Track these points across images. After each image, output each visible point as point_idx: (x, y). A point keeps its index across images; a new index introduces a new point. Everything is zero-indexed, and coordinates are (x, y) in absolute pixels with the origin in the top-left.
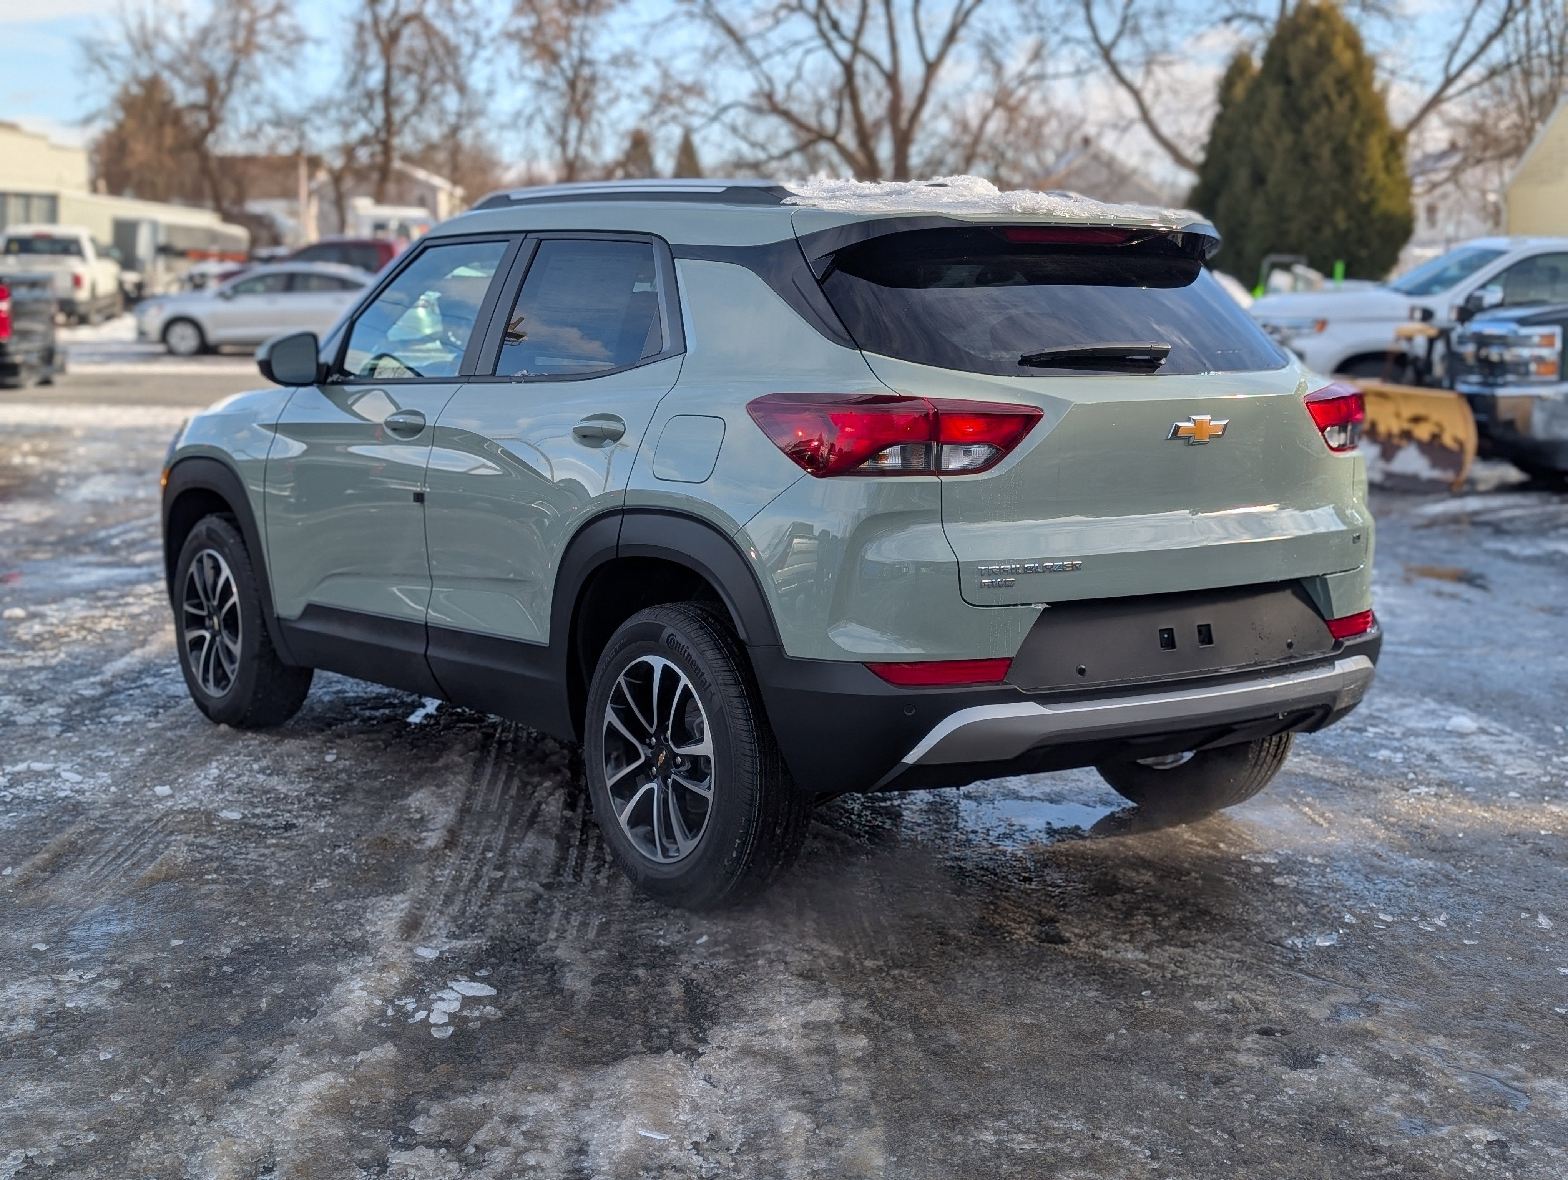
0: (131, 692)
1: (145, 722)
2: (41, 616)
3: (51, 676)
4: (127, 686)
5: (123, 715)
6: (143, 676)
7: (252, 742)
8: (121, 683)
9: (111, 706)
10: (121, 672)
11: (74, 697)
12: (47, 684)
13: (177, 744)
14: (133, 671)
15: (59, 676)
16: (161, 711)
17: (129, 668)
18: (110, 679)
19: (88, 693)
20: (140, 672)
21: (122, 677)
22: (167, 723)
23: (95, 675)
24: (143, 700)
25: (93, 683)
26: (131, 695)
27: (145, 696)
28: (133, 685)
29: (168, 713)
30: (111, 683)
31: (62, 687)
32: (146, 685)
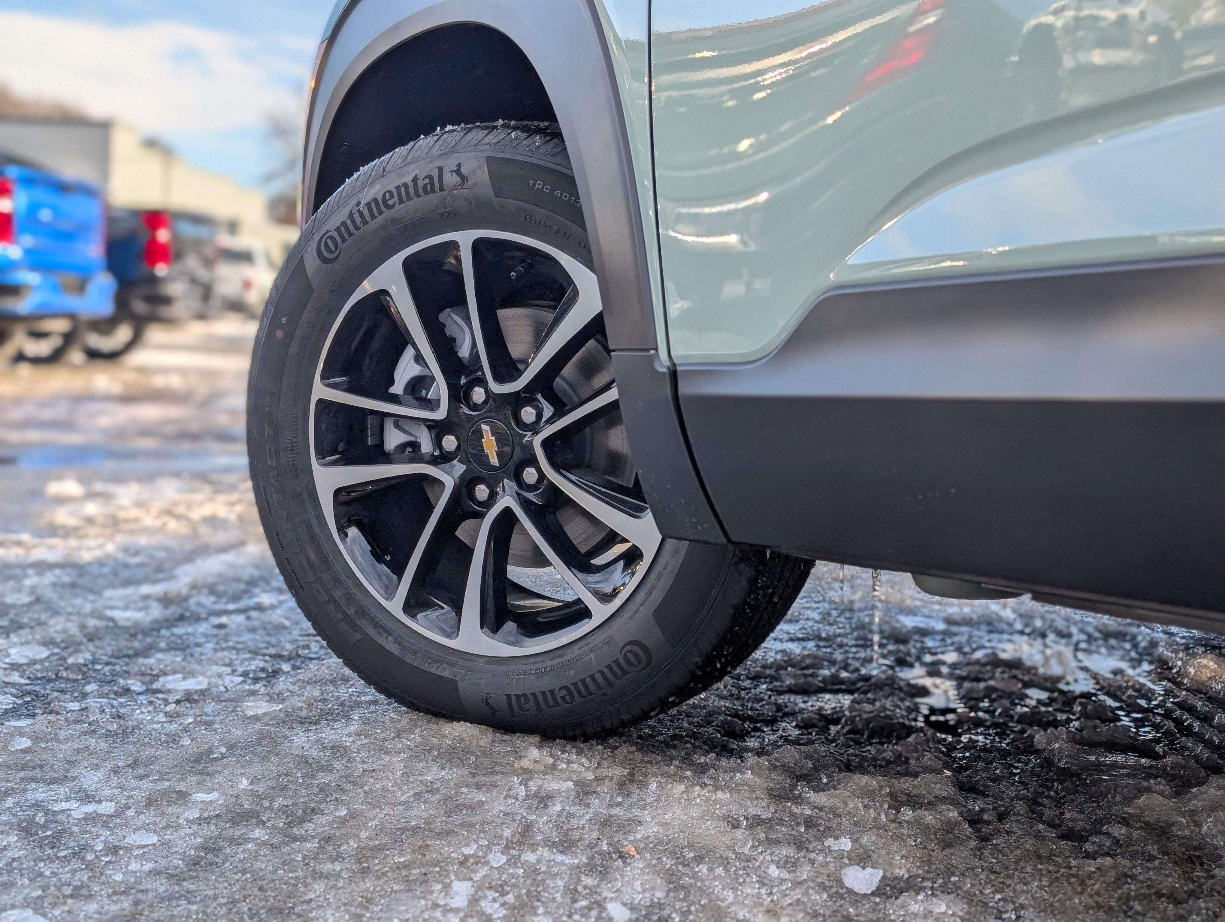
0: (224, 620)
1: (237, 700)
2: (106, 497)
3: (67, 579)
4: (219, 607)
5: (188, 674)
6: (256, 590)
7: (553, 785)
8: (208, 601)
9: (171, 648)
10: (211, 580)
11: (92, 623)
12: (48, 594)
13: (323, 778)
14: (237, 580)
15: (85, 581)
16: (286, 667)
17: (230, 573)
18: (184, 592)
19: (123, 616)
20: (252, 583)
21: (212, 590)
22: (296, 702)
23: (155, 582)
24: (246, 637)
25: (146, 597)
26: (221, 626)
27: (253, 630)
28: (231, 607)
29: (303, 675)
30: (186, 599)
31: (77, 601)
32: (260, 608)
